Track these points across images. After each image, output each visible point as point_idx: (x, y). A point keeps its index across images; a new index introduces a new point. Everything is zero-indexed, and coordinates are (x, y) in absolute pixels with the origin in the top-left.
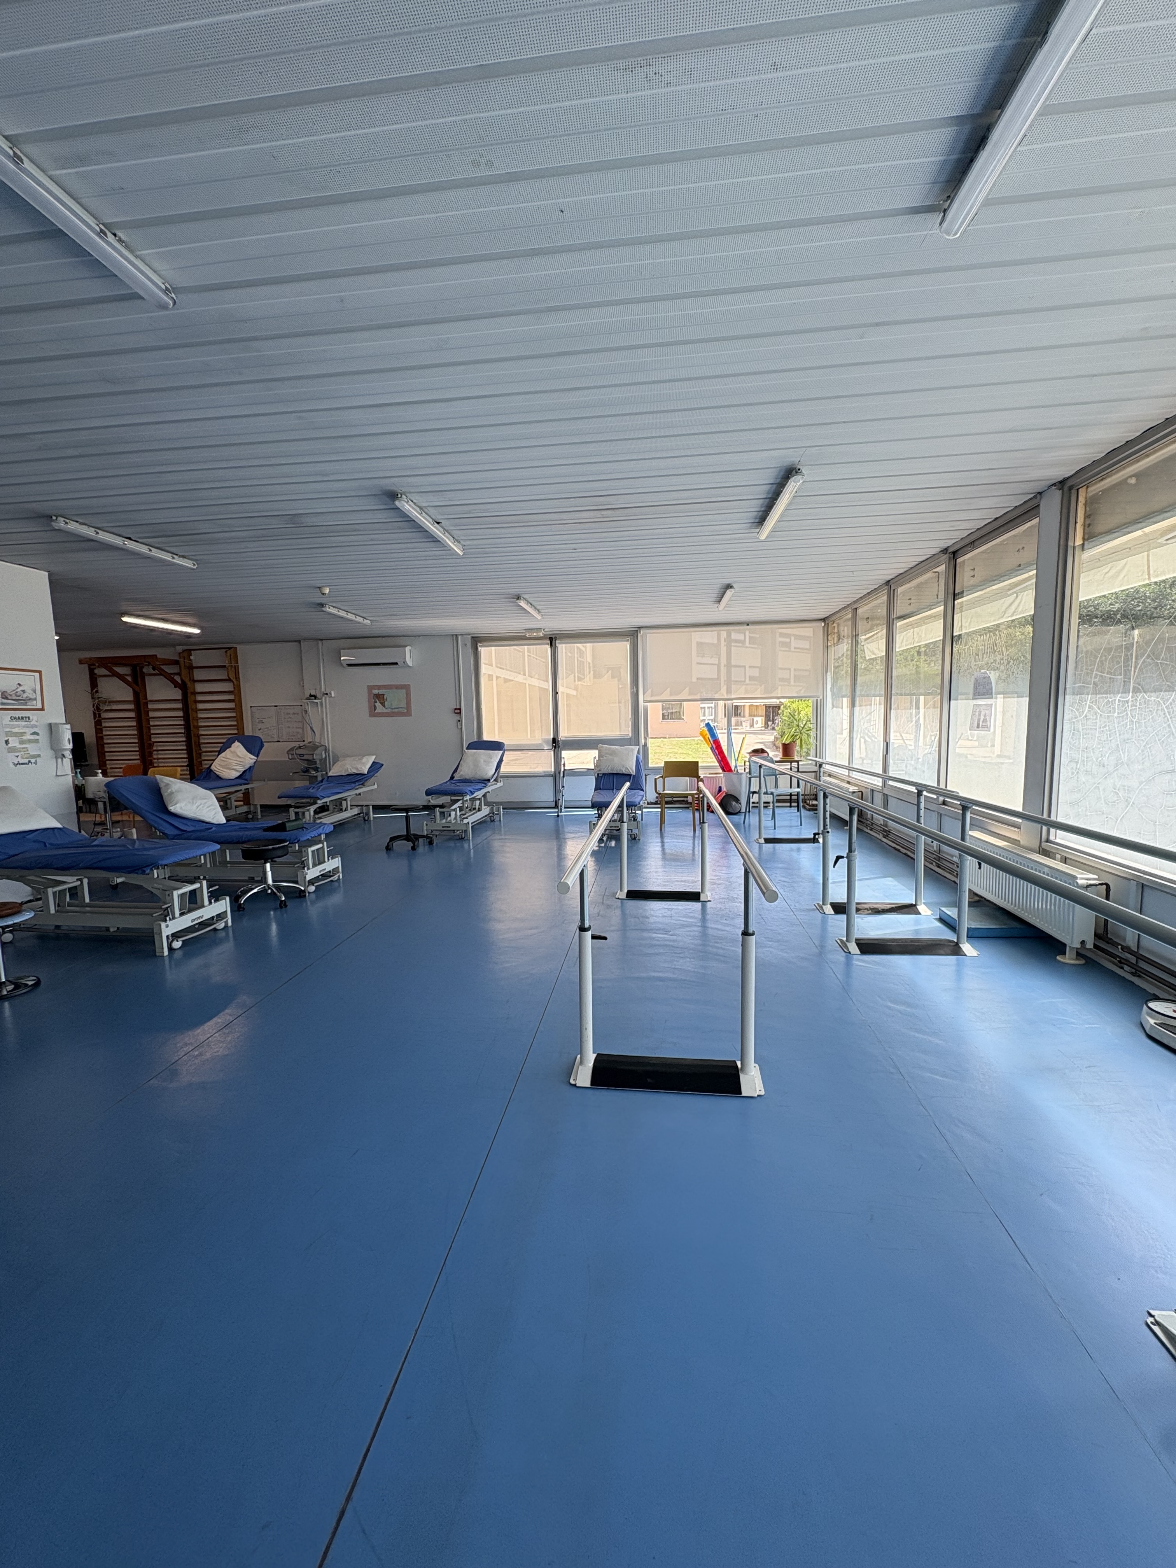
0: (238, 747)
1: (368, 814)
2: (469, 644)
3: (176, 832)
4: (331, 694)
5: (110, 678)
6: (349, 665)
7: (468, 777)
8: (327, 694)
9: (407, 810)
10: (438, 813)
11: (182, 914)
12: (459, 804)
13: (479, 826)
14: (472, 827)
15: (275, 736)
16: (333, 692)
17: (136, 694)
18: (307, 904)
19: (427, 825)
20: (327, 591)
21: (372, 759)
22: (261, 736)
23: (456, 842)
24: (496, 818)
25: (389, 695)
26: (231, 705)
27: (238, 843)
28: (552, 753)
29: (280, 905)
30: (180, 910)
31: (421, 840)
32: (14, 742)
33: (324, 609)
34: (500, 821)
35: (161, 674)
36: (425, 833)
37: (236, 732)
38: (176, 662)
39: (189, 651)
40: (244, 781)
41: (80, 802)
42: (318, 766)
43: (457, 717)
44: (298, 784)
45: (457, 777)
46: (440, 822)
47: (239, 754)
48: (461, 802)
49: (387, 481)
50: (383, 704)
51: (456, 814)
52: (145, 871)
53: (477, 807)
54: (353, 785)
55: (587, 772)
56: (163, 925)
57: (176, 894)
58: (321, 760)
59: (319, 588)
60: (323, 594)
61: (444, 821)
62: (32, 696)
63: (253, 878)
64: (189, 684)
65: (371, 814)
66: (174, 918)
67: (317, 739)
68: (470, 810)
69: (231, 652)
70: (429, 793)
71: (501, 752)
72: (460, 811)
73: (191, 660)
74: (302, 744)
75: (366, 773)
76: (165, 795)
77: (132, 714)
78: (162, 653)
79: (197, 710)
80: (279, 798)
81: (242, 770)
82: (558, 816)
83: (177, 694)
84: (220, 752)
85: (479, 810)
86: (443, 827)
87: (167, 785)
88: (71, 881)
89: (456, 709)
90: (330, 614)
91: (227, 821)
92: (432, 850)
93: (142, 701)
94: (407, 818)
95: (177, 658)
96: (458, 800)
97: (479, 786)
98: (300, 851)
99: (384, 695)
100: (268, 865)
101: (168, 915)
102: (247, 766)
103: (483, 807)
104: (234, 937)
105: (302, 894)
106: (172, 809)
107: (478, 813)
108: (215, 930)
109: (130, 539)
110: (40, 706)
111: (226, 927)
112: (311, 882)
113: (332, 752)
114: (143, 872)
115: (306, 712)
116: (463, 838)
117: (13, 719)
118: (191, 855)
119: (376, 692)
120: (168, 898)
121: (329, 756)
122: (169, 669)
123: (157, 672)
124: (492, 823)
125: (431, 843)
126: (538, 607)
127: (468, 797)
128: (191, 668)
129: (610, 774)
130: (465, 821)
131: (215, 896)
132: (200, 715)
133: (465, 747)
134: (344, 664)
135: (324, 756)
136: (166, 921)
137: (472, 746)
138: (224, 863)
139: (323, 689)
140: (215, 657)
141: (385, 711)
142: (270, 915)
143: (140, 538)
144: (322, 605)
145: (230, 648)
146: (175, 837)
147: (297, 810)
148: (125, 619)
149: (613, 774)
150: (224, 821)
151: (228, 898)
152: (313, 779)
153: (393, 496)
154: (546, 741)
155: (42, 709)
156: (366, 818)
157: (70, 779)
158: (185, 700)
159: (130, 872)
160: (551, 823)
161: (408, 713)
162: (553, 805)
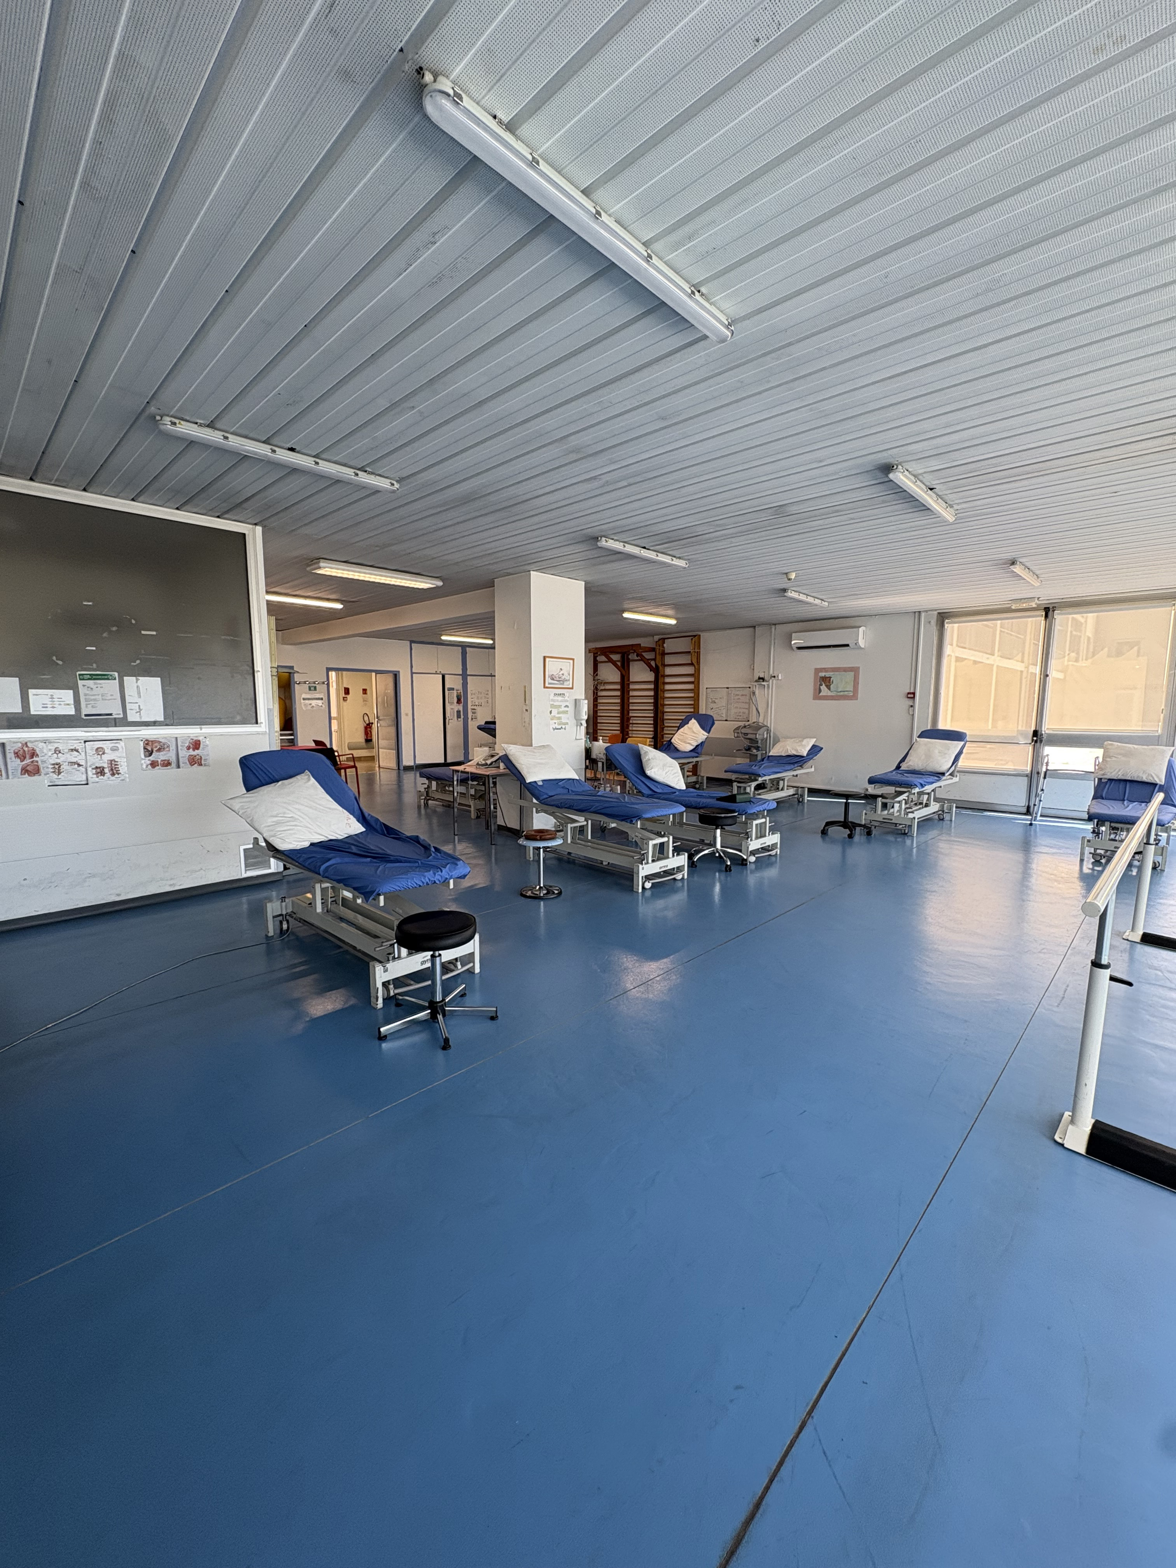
0: (694, 723)
1: (802, 796)
2: (934, 622)
3: (650, 792)
4: (778, 676)
5: (607, 664)
6: (799, 648)
7: (917, 768)
8: (774, 677)
9: (847, 796)
10: (880, 803)
11: (653, 861)
12: (904, 796)
13: (925, 822)
14: (918, 822)
15: (724, 715)
16: (780, 675)
17: (623, 677)
18: (747, 873)
19: (866, 814)
20: (793, 576)
21: (812, 742)
22: (712, 714)
23: (898, 836)
24: (947, 817)
25: (835, 678)
26: (691, 686)
27: (696, 808)
28: (1031, 748)
29: (726, 868)
30: (652, 857)
31: (858, 829)
32: (555, 712)
33: (786, 594)
34: (951, 820)
35: (642, 660)
36: (863, 823)
37: (692, 710)
38: (653, 650)
39: (664, 639)
40: (696, 755)
41: (588, 761)
42: (759, 745)
43: (910, 702)
44: (739, 760)
45: (904, 766)
46: (881, 814)
47: (695, 730)
48: (906, 794)
49: (885, 454)
50: (828, 687)
51: (900, 807)
52: (632, 821)
53: (925, 802)
54: (792, 766)
55: (1084, 776)
56: (641, 866)
57: (651, 843)
58: (762, 740)
59: (786, 574)
60: (789, 579)
61: (886, 812)
62: (567, 678)
63: (703, 841)
64: (661, 668)
65: (806, 796)
66: (647, 863)
67: (761, 720)
68: (916, 804)
69: (696, 639)
70: (872, 781)
71: (962, 743)
72: (906, 803)
73: (664, 647)
74: (747, 723)
75: (805, 754)
76: (644, 760)
77: (618, 693)
78: (645, 642)
79: (664, 691)
80: (726, 771)
81: (695, 744)
82: (1031, 824)
83: (651, 677)
84: (679, 728)
85: (927, 805)
86: (884, 819)
87: (646, 752)
88: (581, 820)
89: (908, 693)
90: (791, 598)
91: (687, 788)
92: (869, 842)
93: (626, 682)
94: (847, 804)
95: (654, 646)
96: (904, 792)
97: (931, 779)
98: (746, 823)
99: (830, 677)
100: (718, 831)
101: (644, 860)
102: (700, 741)
103: (932, 803)
104: (689, 890)
105: (744, 862)
106: (649, 773)
107: (925, 809)
108: (675, 879)
109: (644, 548)
110: (571, 686)
111: (683, 878)
112: (753, 853)
113: (774, 734)
114: (631, 822)
115: (754, 693)
116: (905, 834)
117: (555, 694)
118: (662, 814)
119: (822, 674)
120: (645, 846)
121: (770, 737)
122: (648, 656)
123: (639, 658)
124: (941, 822)
125: (869, 833)
126: (1038, 572)
127: (916, 790)
128: (663, 654)
129: (1120, 780)
130: (911, 816)
131: (678, 851)
132: (667, 695)
133: (916, 734)
134: (794, 647)
135: (765, 736)
136: (642, 864)
137: (924, 734)
138: (681, 824)
139: (771, 672)
140: (682, 645)
141: (830, 693)
142: (715, 875)
143: (653, 546)
144: (785, 590)
145: (695, 636)
146: (648, 796)
147: (739, 785)
148: (626, 615)
149: (1126, 781)
150: (684, 787)
151: (686, 854)
152: (753, 758)
153: (888, 468)
154: (1022, 733)
155: (572, 688)
156: (801, 800)
157: (583, 741)
158: (656, 682)
159: (622, 820)
160: (1019, 832)
161: (854, 697)
162: (1024, 810)
